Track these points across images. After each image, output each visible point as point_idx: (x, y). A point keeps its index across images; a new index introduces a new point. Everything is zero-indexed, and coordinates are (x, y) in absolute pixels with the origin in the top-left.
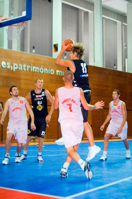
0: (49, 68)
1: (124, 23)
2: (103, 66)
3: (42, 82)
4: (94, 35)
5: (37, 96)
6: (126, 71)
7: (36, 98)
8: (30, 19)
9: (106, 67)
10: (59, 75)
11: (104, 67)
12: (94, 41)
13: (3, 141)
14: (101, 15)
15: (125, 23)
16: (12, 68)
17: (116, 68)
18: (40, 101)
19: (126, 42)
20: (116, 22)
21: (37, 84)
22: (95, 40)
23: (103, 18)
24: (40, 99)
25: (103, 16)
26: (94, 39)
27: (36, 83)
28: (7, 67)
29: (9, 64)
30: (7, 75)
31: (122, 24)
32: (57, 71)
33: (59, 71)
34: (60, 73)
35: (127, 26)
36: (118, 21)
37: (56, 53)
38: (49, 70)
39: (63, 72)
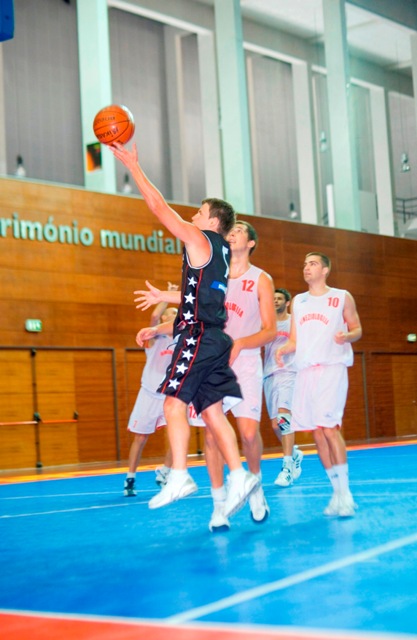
0: (75, 222)
1: (315, 68)
2: (255, 211)
4: (219, 109)
6: (332, 224)
9: (262, 212)
10: (111, 244)
11: (259, 214)
12: (220, 131)
14: (239, 42)
17: (299, 217)
19: (325, 127)
20: (290, 65)
22: (224, 125)
23: (247, 53)
25: (247, 46)
26: (220, 123)
31: (309, 67)
32: (104, 234)
33: (109, 233)
34: (114, 238)
35: (325, 76)
36: (295, 62)
37: (97, 172)
38: (76, 230)
39: (124, 236)
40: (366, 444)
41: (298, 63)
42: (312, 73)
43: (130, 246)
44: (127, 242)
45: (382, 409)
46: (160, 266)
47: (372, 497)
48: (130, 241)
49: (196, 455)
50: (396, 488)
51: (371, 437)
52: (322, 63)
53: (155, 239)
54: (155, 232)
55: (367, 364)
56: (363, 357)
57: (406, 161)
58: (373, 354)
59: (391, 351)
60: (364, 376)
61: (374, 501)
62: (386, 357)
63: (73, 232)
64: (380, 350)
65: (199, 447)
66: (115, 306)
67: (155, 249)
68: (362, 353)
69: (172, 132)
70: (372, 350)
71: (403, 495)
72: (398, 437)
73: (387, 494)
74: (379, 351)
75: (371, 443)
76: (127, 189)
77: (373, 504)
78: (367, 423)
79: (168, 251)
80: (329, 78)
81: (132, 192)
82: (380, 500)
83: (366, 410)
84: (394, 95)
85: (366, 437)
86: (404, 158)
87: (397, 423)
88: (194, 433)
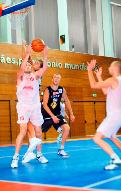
0: (57, 61)
2: (114, 56)
3: (58, 78)
4: (103, 24)
5: (54, 93)
7: (53, 95)
8: (33, 4)
10: (68, 68)
11: (116, 57)
12: (103, 30)
13: (12, 142)
14: (109, 1)
16: (17, 63)
18: (56, 98)
21: (53, 80)
23: (112, 5)
24: (56, 96)
26: (103, 28)
27: (53, 78)
28: (13, 63)
29: (14, 60)
30: (12, 71)
32: (66, 64)
33: (67, 64)
34: (69, 65)
37: (63, 45)
38: (57, 63)
39: (72, 65)
43: (74, 68)
44: (73, 67)
46: (84, 74)
48: (74, 66)
53: (82, 66)
54: (82, 64)
63: (56, 64)
66: (69, 87)
67: (82, 69)
69: (87, 31)
76: (73, 50)
79: (86, 70)
81: (75, 51)
88: (95, 128)
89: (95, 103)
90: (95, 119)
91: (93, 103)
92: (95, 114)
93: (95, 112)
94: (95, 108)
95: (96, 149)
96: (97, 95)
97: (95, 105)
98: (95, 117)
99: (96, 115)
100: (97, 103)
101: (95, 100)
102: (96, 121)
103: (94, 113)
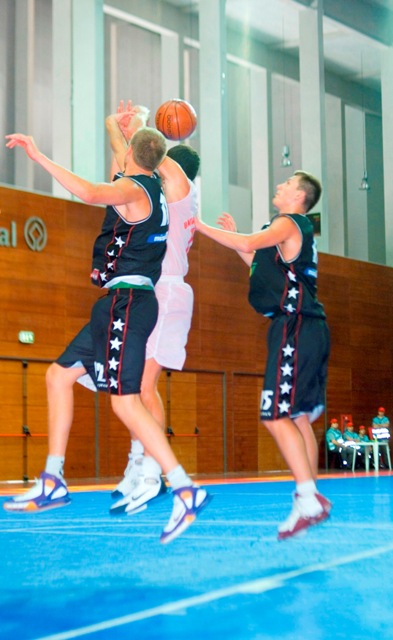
1: (188, 41)
12: (72, 106)
14: (99, 4)
15: (191, 37)
20: (159, 35)
22: (76, 103)
26: (71, 99)
31: (181, 41)
35: (198, 50)
36: (165, 32)
40: (223, 478)
41: (168, 35)
42: (183, 47)
45: (243, 439)
47: (205, 540)
49: (22, 482)
50: (236, 531)
51: (229, 471)
52: (196, 36)
55: (228, 387)
56: (224, 378)
57: (287, 155)
58: (236, 374)
59: (257, 373)
60: (225, 400)
61: (205, 545)
62: (250, 379)
64: (245, 370)
65: (25, 473)
68: (222, 373)
70: (234, 370)
71: (241, 538)
72: (260, 472)
73: (223, 537)
74: (244, 372)
75: (229, 477)
77: (204, 549)
78: (225, 454)
80: (202, 54)
82: (214, 544)
83: (225, 439)
84: (278, 77)
85: (223, 471)
86: (285, 151)
87: (260, 455)
88: (21, 456)
89: (25, 366)
90: (25, 422)
91: (20, 365)
92: (25, 405)
93: (25, 397)
94: (24, 385)
95: (9, 530)
96: (36, 337)
97: (25, 374)
98: (25, 416)
99: (28, 408)
100: (32, 367)
101: (26, 355)
102: (27, 433)
103: (21, 402)
